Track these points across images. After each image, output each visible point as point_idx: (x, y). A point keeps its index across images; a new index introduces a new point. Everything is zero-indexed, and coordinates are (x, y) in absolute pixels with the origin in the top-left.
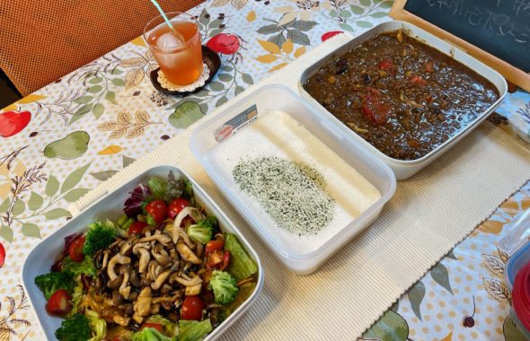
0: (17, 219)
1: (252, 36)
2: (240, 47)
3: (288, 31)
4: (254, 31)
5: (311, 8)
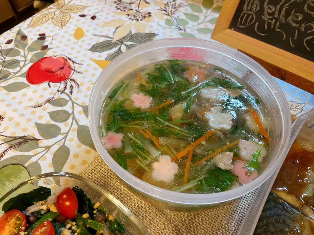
1: (85, 55)
2: (72, 71)
3: (126, 46)
4: (86, 50)
5: (143, 19)
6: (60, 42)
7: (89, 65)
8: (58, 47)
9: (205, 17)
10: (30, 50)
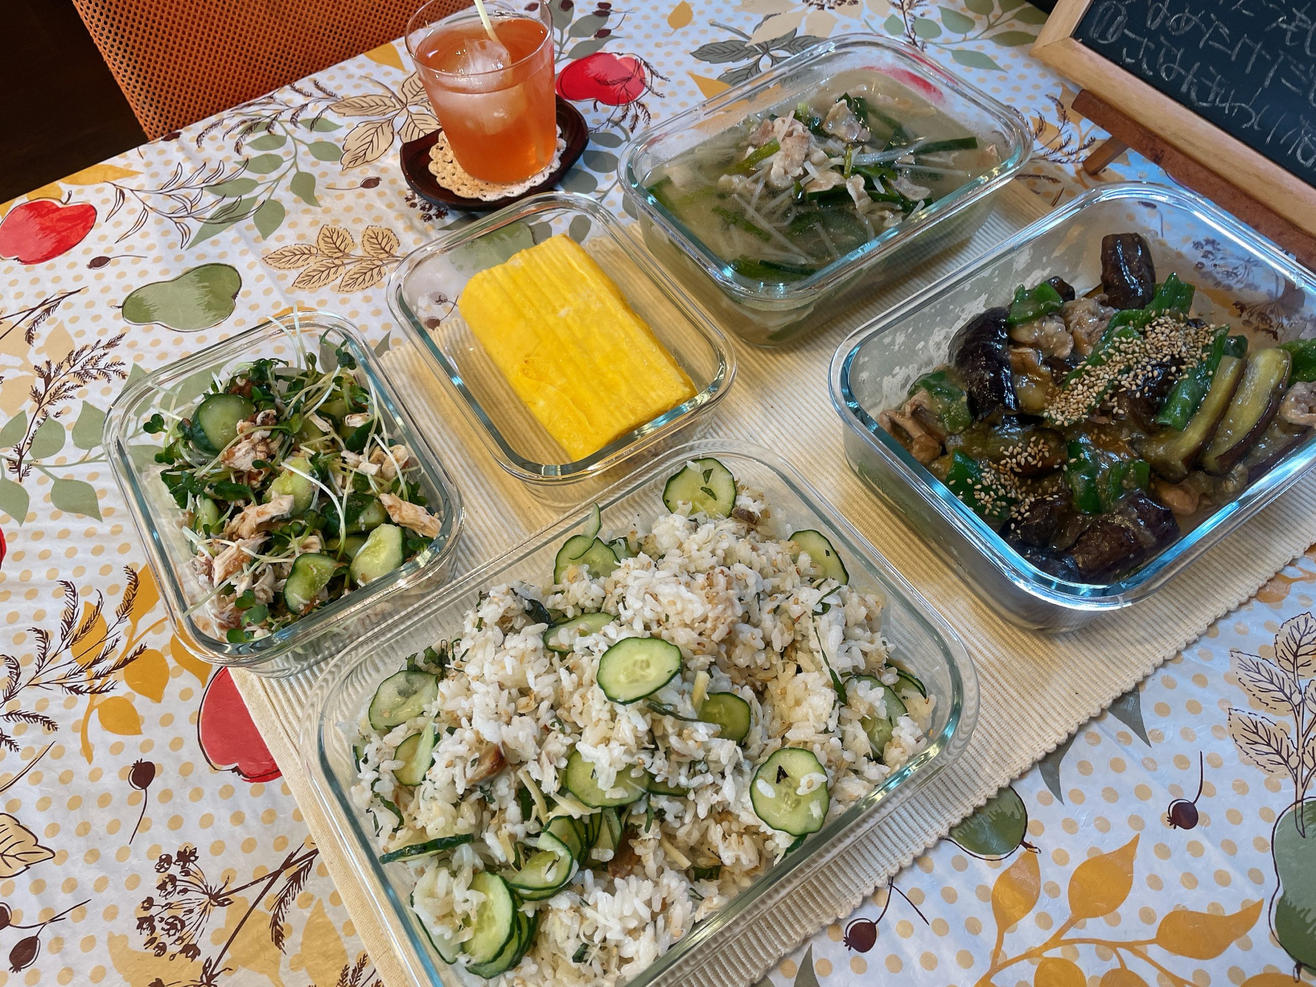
0: (41, 468)
1: (679, 63)
2: (646, 90)
3: (775, 60)
4: (685, 52)
5: (837, 7)
6: (637, 27)
7: (681, 83)
8: (629, 37)
9: (990, 27)
10: (575, 32)
